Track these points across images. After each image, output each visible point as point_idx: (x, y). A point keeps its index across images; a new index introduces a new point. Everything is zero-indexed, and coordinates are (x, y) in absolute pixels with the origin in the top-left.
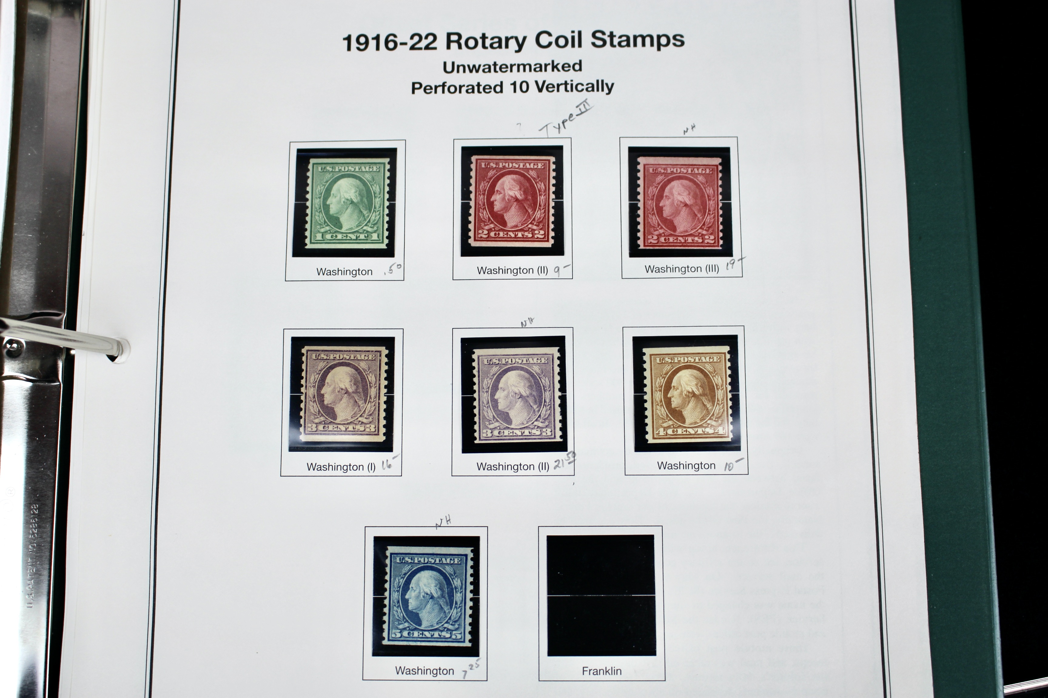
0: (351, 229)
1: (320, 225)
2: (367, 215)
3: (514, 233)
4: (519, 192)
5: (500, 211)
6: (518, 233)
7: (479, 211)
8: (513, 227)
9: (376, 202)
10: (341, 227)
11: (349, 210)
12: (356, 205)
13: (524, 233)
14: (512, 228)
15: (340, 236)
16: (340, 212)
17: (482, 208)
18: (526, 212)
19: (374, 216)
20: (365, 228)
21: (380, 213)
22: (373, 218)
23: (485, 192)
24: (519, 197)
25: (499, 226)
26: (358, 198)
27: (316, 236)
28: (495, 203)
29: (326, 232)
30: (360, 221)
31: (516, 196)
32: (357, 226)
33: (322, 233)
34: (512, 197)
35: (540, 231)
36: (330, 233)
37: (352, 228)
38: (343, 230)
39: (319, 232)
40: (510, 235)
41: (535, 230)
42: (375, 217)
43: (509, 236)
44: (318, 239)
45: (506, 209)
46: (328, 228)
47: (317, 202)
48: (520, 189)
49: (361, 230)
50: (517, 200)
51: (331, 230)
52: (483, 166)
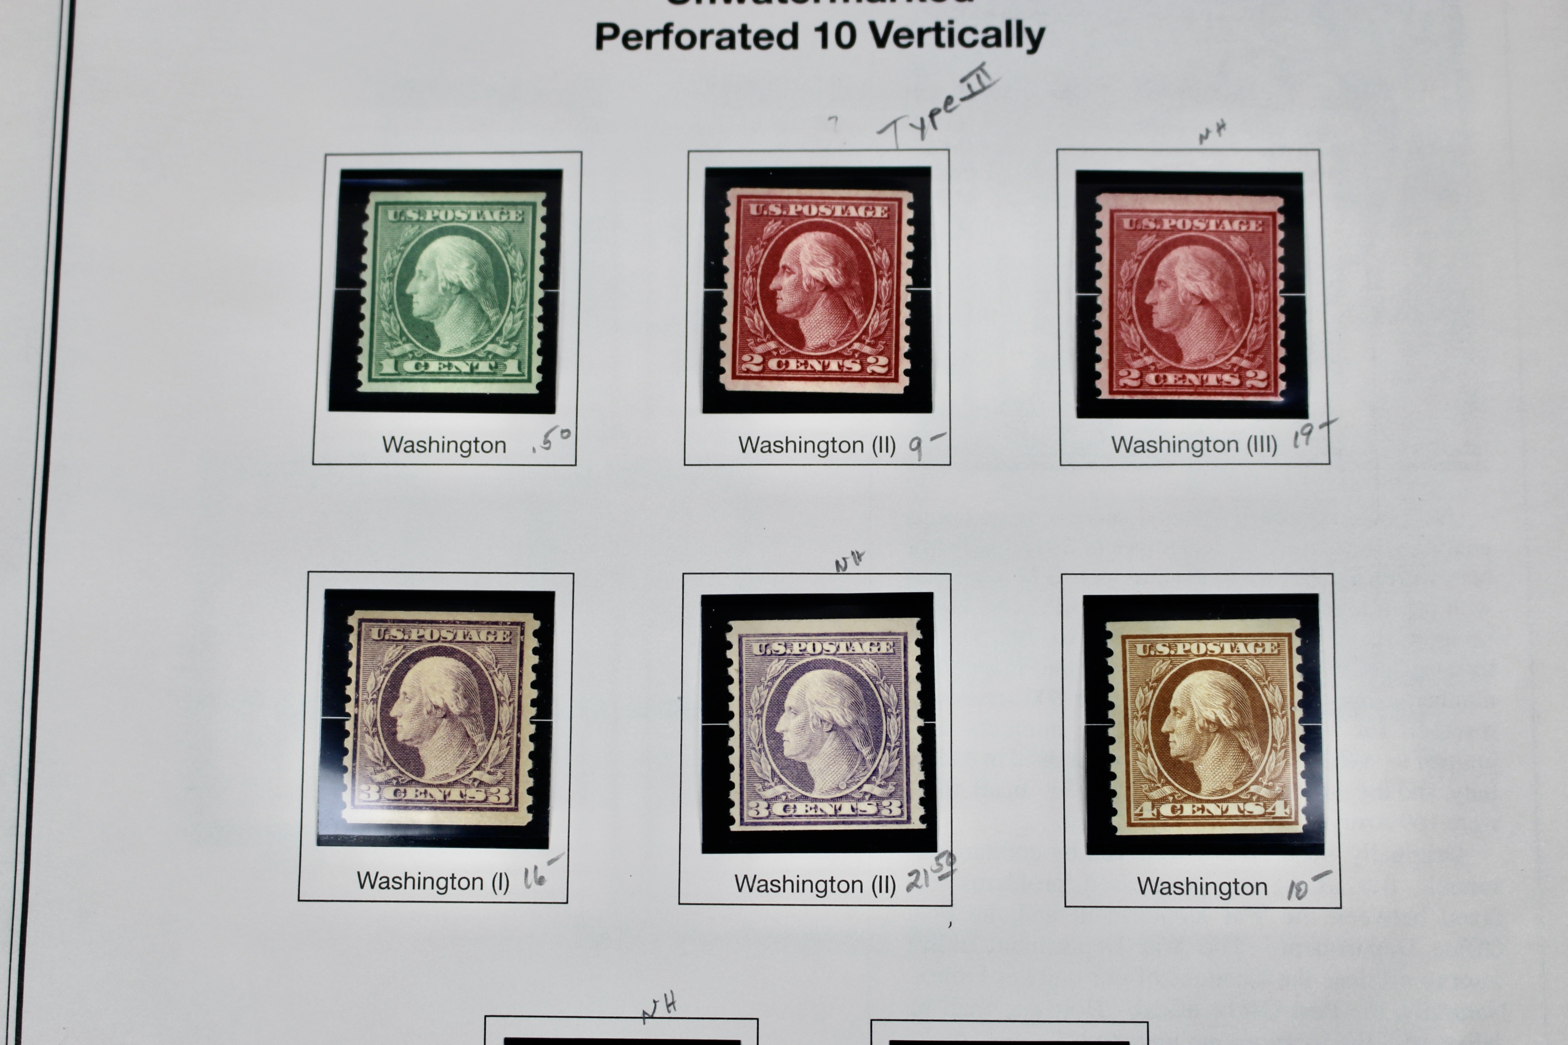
0: (460, 349)
1: (391, 339)
2: (494, 319)
3: (822, 361)
4: (832, 270)
5: (790, 313)
6: (830, 360)
7: (743, 313)
8: (819, 348)
9: (516, 291)
10: (436, 346)
11: (456, 308)
12: (472, 296)
13: (843, 361)
14: (817, 349)
15: (434, 366)
16: (435, 311)
17: (751, 305)
18: (849, 315)
19: (510, 321)
20: (490, 348)
21: (523, 314)
22: (509, 325)
23: (757, 269)
24: (833, 282)
25: (787, 345)
26: (477, 281)
27: (381, 365)
28: (780, 294)
29: (404, 356)
30: (479, 332)
31: (825, 280)
32: (474, 344)
33: (395, 357)
34: (818, 281)
35: (878, 357)
36: (414, 358)
37: (462, 347)
38: (442, 353)
39: (389, 356)
40: (812, 367)
41: (867, 355)
42: (513, 324)
43: (809, 368)
44: (385, 371)
45: (804, 308)
46: (408, 347)
47: (385, 288)
48: (835, 264)
49: (482, 352)
50: (827, 287)
51: (416, 351)
52: (753, 212)
